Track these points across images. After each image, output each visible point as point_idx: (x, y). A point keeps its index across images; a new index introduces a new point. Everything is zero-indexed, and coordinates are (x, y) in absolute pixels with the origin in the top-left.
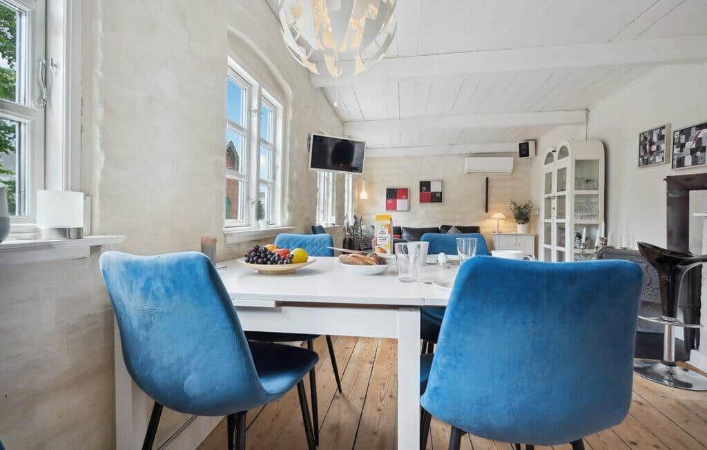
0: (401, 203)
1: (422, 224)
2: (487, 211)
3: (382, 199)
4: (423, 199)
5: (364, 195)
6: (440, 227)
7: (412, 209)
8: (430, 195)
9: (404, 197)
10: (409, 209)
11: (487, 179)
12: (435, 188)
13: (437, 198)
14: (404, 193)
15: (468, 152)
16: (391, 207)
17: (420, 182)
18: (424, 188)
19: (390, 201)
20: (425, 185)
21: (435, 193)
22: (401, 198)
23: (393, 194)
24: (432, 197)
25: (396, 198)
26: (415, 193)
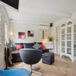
0: (23, 36)
3: (17, 35)
5: (11, 34)
6: (33, 43)
8: (30, 34)
10: (25, 38)
12: (31, 33)
13: (32, 35)
14: (23, 34)
16: (20, 37)
20: (29, 32)
23: (20, 34)
26: (26, 34)
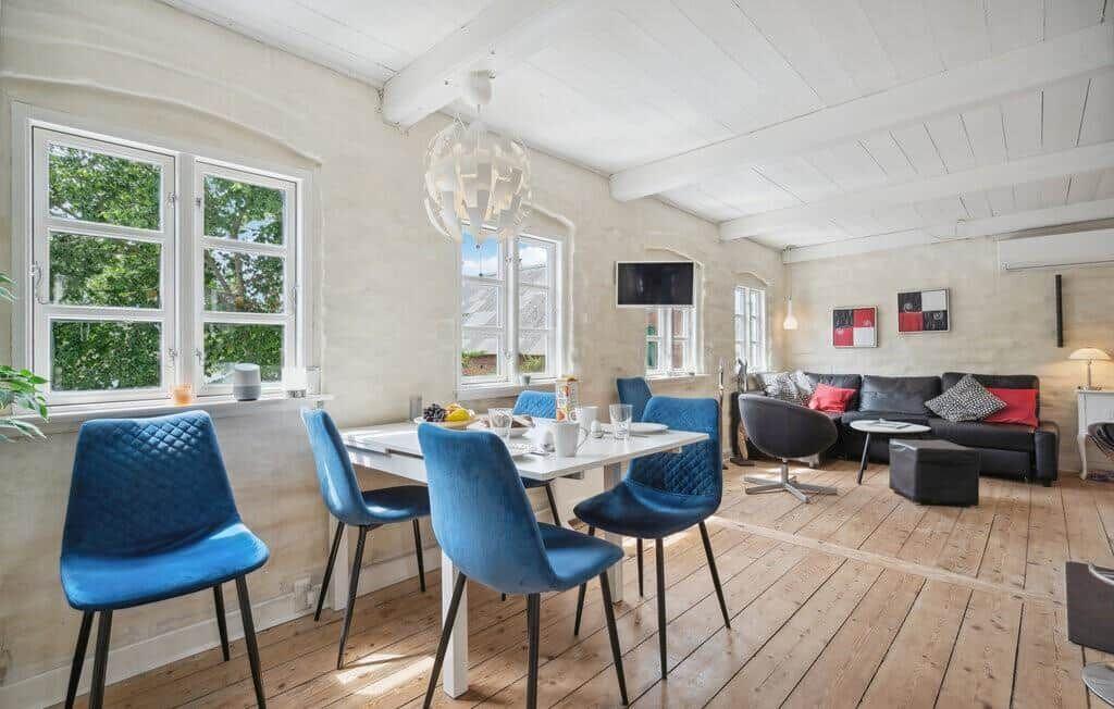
0: (862, 335)
1: (907, 369)
2: (1061, 343)
3: (827, 328)
4: (905, 326)
5: (790, 323)
6: (941, 376)
7: (885, 344)
8: (916, 315)
9: (867, 322)
10: (878, 343)
11: (1059, 278)
12: (928, 304)
13: (937, 322)
14: (868, 316)
15: (1008, 229)
16: (843, 340)
17: (899, 295)
18: (908, 306)
19: (840, 332)
20: (910, 300)
21: (932, 313)
22: (861, 325)
23: (846, 319)
24: (925, 322)
25: (851, 325)
26: (891, 318)
